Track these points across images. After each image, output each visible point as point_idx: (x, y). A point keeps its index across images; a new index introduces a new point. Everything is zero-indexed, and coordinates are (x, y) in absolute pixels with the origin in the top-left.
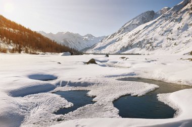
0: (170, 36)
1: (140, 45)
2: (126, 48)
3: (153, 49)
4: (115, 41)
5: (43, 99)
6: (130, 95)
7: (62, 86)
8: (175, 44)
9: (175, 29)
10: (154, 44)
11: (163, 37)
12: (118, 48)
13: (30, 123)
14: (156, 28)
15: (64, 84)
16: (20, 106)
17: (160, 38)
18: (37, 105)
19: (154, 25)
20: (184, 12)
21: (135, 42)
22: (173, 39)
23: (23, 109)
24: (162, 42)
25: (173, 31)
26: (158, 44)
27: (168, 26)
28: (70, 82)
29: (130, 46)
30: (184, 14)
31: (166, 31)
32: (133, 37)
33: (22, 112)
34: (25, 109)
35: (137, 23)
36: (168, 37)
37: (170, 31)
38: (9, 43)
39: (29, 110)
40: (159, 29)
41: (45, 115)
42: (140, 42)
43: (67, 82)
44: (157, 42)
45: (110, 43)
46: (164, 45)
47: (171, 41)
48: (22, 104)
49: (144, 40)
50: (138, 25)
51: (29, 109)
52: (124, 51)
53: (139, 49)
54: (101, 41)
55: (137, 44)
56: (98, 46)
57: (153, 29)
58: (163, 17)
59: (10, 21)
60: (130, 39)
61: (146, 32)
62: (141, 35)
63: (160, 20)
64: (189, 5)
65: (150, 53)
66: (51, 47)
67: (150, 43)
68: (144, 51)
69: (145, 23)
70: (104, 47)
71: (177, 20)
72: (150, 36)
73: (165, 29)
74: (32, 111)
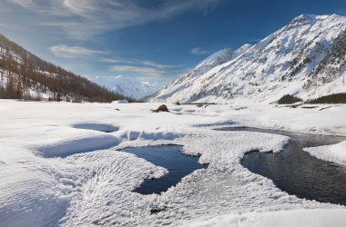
0: (253, 80)
1: (215, 91)
2: (199, 96)
3: (232, 97)
4: (183, 87)
5: (103, 162)
6: (257, 151)
7: (132, 139)
8: (259, 91)
9: (259, 71)
10: (234, 91)
11: (244, 81)
12: (188, 97)
13: (84, 220)
14: (235, 70)
15: (134, 136)
16: (59, 176)
17: (241, 84)
18: (94, 173)
19: (233, 67)
20: (269, 50)
21: (209, 89)
22: (256, 85)
23: (65, 183)
24: (243, 88)
25: (256, 74)
26: (238, 90)
27: (249, 68)
28: (144, 133)
29: (203, 94)
30: (270, 54)
31: (247, 75)
32: (207, 82)
33: (64, 192)
34: (70, 183)
35: (211, 64)
36: (251, 81)
37: (252, 74)
38: (44, 91)
39: (80, 185)
40: (239, 72)
41: (119, 196)
42: (216, 88)
43: (138, 133)
44: (237, 88)
45: (177, 90)
46: (245, 92)
47: (255, 87)
48: (62, 173)
49: (221, 85)
50: (212, 67)
51: (78, 182)
52: (195, 100)
53: (213, 97)
54: (166, 88)
55: (212, 90)
56: (163, 93)
57: (232, 72)
58: (244, 56)
59: (45, 62)
60: (202, 85)
61: (223, 75)
62: (217, 80)
63: (240, 60)
64: (274, 41)
65: (229, 102)
66: (101, 94)
67: (229, 89)
68: (220, 99)
69: (221, 63)
70: (170, 95)
71: (261, 61)
72: (228, 80)
73: (246, 72)
74: (85, 187)
